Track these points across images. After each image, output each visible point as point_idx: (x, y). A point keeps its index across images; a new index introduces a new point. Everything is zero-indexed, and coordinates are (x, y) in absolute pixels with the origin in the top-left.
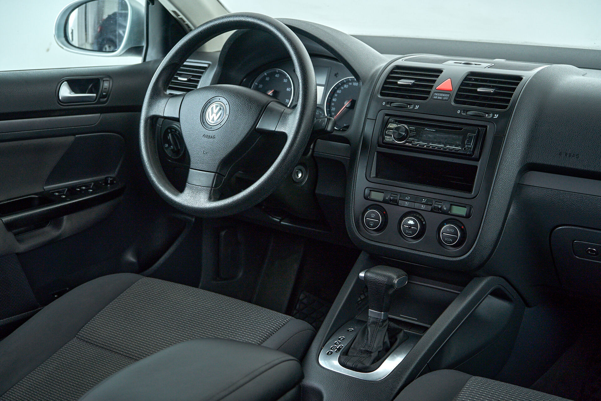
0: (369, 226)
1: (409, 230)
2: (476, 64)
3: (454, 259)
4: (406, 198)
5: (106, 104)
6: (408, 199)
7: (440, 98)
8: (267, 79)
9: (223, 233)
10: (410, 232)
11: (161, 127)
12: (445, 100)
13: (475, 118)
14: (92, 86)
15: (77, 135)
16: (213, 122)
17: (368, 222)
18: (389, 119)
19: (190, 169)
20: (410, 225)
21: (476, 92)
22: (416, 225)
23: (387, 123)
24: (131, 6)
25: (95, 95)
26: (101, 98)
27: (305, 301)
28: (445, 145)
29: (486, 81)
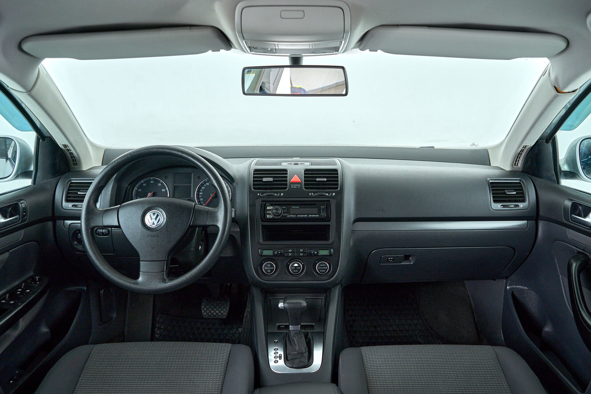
0: (268, 272)
1: (295, 270)
2: (301, 164)
3: (326, 281)
4: (289, 251)
5: (27, 221)
6: (290, 251)
7: (295, 187)
8: (144, 185)
9: (102, 292)
10: (297, 271)
11: (69, 230)
12: (299, 188)
13: (320, 197)
14: (11, 210)
15: (10, 250)
16: (155, 225)
17: (266, 270)
18: (265, 204)
19: (141, 262)
20: (296, 267)
21: (316, 181)
22: (299, 266)
23: (265, 207)
24: (19, 144)
25: (18, 216)
26: (23, 218)
27: (161, 321)
28: (308, 215)
29: (319, 174)
